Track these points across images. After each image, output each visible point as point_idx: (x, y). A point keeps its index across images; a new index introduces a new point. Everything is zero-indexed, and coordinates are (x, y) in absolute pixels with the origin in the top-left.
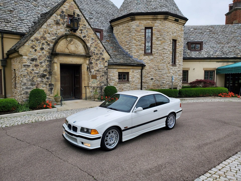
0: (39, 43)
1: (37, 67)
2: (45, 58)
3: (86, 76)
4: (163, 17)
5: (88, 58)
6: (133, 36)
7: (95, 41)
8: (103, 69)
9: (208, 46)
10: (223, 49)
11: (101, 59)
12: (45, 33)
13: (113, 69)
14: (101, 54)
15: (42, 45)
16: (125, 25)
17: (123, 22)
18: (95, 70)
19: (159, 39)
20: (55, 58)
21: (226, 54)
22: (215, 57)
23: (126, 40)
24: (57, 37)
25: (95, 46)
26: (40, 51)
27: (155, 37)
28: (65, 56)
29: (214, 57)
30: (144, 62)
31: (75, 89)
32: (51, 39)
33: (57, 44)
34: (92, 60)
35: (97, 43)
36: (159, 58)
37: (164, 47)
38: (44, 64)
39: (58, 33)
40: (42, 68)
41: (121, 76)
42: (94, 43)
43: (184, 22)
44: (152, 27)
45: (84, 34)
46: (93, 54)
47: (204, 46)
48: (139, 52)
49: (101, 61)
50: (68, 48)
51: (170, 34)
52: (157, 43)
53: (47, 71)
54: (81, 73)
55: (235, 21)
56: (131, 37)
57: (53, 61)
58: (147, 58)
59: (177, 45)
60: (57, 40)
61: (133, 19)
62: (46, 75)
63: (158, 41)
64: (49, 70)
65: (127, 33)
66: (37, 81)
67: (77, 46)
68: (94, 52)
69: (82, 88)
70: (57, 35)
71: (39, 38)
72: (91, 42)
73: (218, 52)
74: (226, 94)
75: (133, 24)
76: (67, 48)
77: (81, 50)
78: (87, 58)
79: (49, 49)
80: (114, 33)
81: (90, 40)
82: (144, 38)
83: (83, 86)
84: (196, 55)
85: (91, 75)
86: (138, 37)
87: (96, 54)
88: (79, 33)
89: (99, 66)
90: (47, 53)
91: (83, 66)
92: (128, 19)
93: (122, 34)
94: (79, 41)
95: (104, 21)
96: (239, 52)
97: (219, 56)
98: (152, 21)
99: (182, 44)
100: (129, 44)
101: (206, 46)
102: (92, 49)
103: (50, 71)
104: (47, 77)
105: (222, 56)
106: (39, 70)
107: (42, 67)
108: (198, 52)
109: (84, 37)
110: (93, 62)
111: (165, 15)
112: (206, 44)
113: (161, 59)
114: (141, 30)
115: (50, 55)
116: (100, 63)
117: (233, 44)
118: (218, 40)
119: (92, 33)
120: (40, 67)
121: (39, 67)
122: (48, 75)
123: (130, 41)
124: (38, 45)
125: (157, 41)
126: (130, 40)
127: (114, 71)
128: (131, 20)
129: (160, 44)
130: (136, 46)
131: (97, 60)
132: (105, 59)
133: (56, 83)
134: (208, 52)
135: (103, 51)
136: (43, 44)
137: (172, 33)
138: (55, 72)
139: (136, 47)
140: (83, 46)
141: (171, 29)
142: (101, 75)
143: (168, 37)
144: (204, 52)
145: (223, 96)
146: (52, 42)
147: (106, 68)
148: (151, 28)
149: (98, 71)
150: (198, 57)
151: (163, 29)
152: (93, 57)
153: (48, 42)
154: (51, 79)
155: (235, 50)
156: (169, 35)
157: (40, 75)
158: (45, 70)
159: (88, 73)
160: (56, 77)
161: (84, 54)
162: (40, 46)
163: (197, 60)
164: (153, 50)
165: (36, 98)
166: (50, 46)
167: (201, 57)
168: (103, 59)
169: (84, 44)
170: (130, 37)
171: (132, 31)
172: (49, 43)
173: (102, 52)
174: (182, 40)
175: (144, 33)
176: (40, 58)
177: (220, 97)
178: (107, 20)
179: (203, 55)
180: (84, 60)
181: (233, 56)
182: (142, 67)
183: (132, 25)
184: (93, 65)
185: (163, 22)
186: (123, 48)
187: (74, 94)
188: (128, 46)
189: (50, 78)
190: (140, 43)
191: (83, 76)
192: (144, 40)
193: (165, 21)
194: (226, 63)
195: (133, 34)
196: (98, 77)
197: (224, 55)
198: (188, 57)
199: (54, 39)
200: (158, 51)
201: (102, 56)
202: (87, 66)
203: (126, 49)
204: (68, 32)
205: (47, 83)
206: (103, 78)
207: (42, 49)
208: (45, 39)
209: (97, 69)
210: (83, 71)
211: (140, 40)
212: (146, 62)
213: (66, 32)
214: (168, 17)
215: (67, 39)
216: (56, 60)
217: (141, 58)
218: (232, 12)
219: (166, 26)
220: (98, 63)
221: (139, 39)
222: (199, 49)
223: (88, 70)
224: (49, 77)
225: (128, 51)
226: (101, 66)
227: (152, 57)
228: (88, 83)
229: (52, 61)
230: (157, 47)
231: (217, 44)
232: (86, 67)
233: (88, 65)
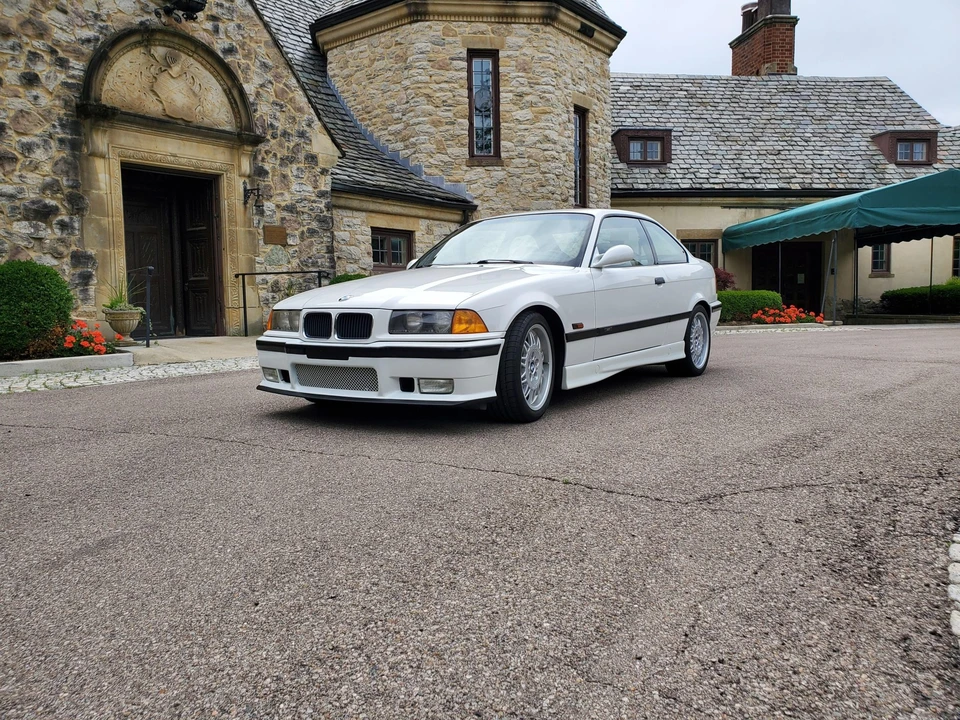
0: (13, 48)
1: (8, 168)
2: (47, 126)
3: (241, 230)
4: (538, 11)
5: (250, 148)
6: (420, 85)
7: (278, 77)
8: (314, 205)
9: (687, 147)
10: (739, 162)
11: (301, 156)
12: (40, 7)
13: (349, 213)
14: (302, 135)
15: (29, 59)
16: (383, 40)
17: (371, 28)
18: (278, 206)
19: (527, 98)
20: (100, 133)
21: (754, 178)
22: (716, 187)
23: (388, 103)
24: (101, 33)
25: (275, 99)
26: (21, 90)
27: (511, 91)
28: (146, 126)
29: (714, 189)
30: (469, 193)
31: (185, 294)
32: (73, 38)
33: (104, 64)
34: (263, 160)
35: (285, 85)
36: (528, 176)
37: (547, 132)
38: (44, 157)
39: (108, 15)
40: (34, 175)
41: (382, 247)
42: (270, 86)
43: (612, 44)
44: (498, 51)
45: (228, 37)
46: (270, 132)
47: (676, 149)
48: (449, 151)
49: (301, 165)
50: (156, 94)
51: (566, 83)
52: (520, 114)
53: (59, 190)
54: (219, 216)
55: (766, 65)
56: (412, 86)
57: (86, 144)
58: (482, 176)
59: (591, 130)
60: (100, 48)
61: (417, 14)
62: (54, 211)
63: (522, 108)
64: (72, 187)
65: (390, 74)
66: (11, 234)
67: (196, 88)
68: (272, 125)
69: (221, 282)
70: (101, 24)
71: (14, 25)
72: (257, 81)
73: (727, 172)
74: (777, 311)
75: (419, 35)
76: (151, 94)
77: (215, 108)
78: (246, 148)
79: (64, 84)
80: (330, 73)
81: (255, 68)
82: (465, 92)
83: (229, 273)
84: (649, 181)
85: (264, 227)
86: (441, 90)
87: (279, 133)
88: (205, 30)
89: (294, 187)
90: (57, 102)
91: (224, 183)
92: (397, 13)
93: (371, 78)
94: (209, 66)
95: (285, 24)
96: (794, 171)
97: (731, 186)
98: (496, 26)
99: (606, 128)
100: (404, 118)
101: (682, 148)
102: (263, 110)
103: (75, 191)
104: (60, 218)
105: (742, 186)
106: (17, 180)
107: (35, 167)
108: (654, 171)
109: (230, 51)
110: (267, 167)
111: (546, 4)
112: (682, 143)
113: (536, 183)
114: (452, 59)
115: (72, 116)
116: (297, 177)
117: (771, 143)
118: (720, 130)
119: (263, 39)
120: (24, 167)
121: (18, 166)
122: (63, 211)
123: (405, 106)
124: (9, 57)
125: (516, 107)
126: (407, 102)
127: (355, 221)
128: (410, 15)
129: (532, 122)
130: (436, 124)
131: (286, 161)
132: (320, 159)
133: (105, 253)
134: (691, 170)
135: (309, 125)
136: (34, 56)
137: (573, 80)
138: (100, 197)
139: (433, 130)
140: (225, 90)
141: (567, 62)
142: (305, 229)
143: (558, 93)
144: (679, 171)
145: (768, 319)
146: (78, 54)
147: (324, 201)
148: (493, 54)
149: (292, 212)
150: (657, 186)
151: (541, 59)
152: (267, 148)
153: (57, 52)
154: (81, 230)
155: (780, 166)
156: (562, 86)
157: (26, 209)
158: (51, 187)
159: (248, 215)
160: (105, 221)
161: (228, 128)
162: (21, 65)
163: (655, 200)
164: (503, 143)
165: (24, 304)
166: (72, 72)
167: (668, 186)
168: (312, 159)
169: (230, 84)
170: (406, 89)
171: (417, 64)
172: (61, 54)
173: (306, 128)
174: (606, 112)
175: (464, 74)
176: (23, 121)
177: (760, 321)
178: (294, 23)
179: (674, 181)
180: (232, 155)
181: (776, 186)
182: (464, 211)
183: (414, 37)
184: (269, 181)
185: (537, 30)
186: (376, 135)
187: (180, 317)
188: (400, 127)
189: (76, 225)
190: (450, 114)
191: (226, 227)
192: (467, 100)
193: (548, 29)
194: (754, 210)
195: (420, 75)
196: (294, 236)
197: (745, 181)
198: (620, 186)
199: (88, 41)
200: (523, 149)
201: (308, 148)
202: (244, 183)
203: (391, 138)
204: (153, 18)
205: (62, 249)
206: (311, 244)
207: (31, 80)
208: (42, 32)
209: (288, 202)
210: (225, 204)
211: (450, 101)
212: (479, 192)
213: (146, 17)
214: (558, 10)
215: (152, 51)
216: (100, 141)
217: (457, 177)
218: (755, 32)
219: (552, 50)
220: (290, 174)
221: (444, 98)
222: (659, 159)
223: (251, 202)
224: (71, 219)
225: (400, 145)
226: (305, 188)
227: (502, 173)
228: (252, 262)
229: (81, 144)
230: (520, 130)
231: (719, 143)
232: (242, 190)
233: (247, 181)
